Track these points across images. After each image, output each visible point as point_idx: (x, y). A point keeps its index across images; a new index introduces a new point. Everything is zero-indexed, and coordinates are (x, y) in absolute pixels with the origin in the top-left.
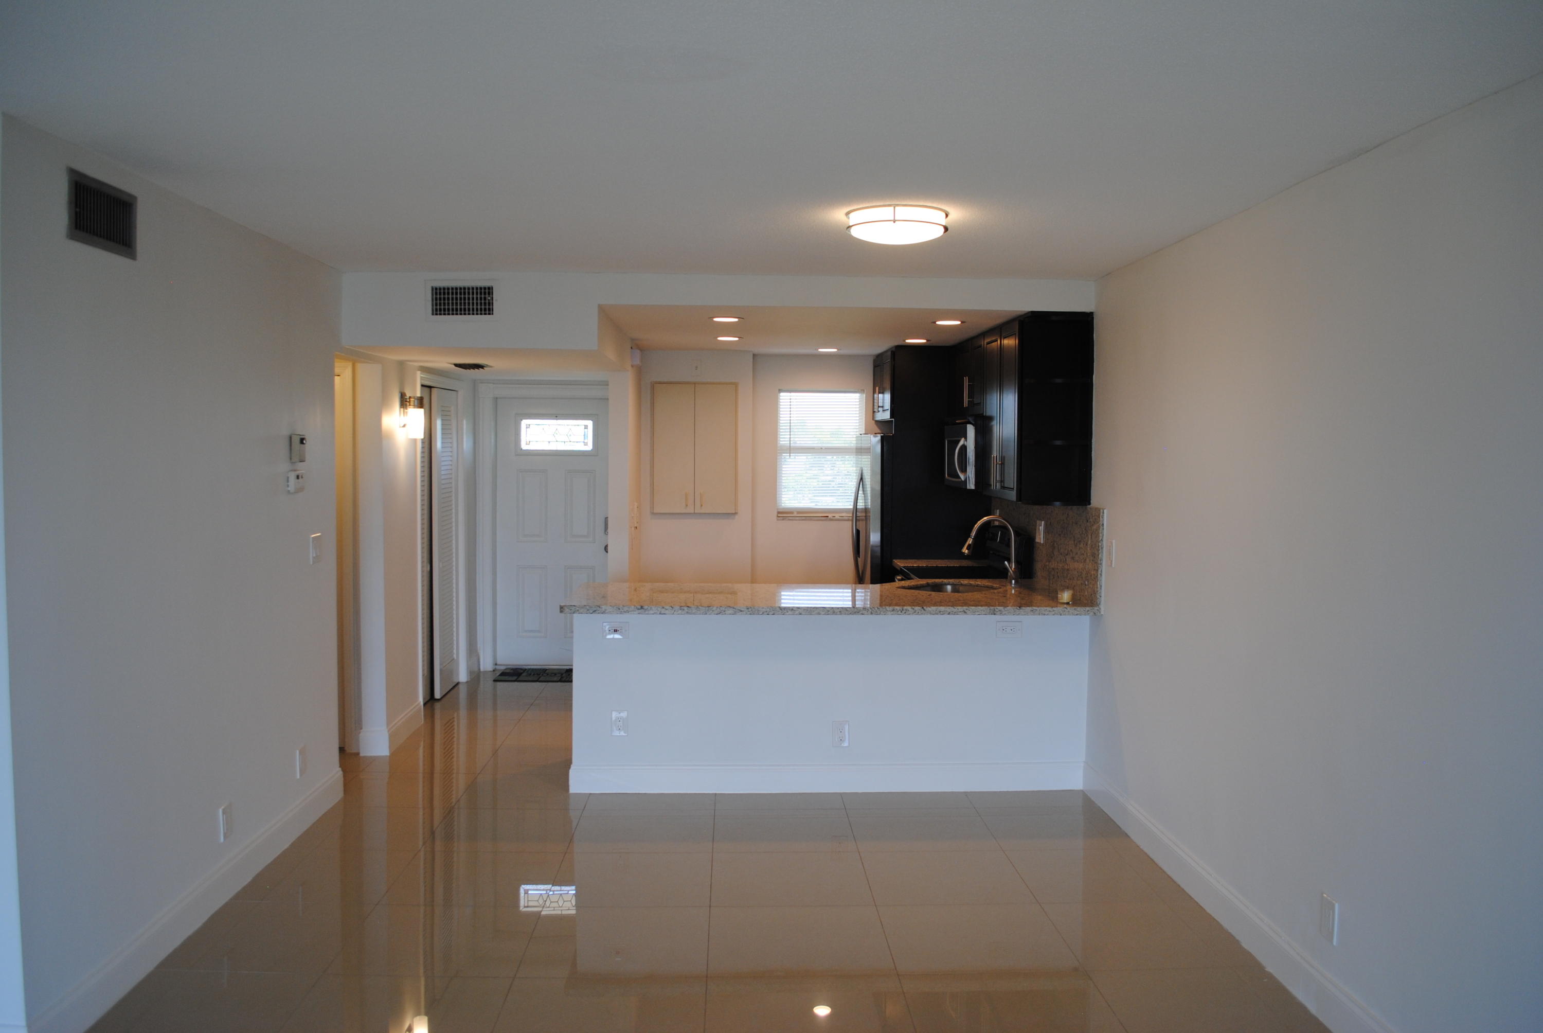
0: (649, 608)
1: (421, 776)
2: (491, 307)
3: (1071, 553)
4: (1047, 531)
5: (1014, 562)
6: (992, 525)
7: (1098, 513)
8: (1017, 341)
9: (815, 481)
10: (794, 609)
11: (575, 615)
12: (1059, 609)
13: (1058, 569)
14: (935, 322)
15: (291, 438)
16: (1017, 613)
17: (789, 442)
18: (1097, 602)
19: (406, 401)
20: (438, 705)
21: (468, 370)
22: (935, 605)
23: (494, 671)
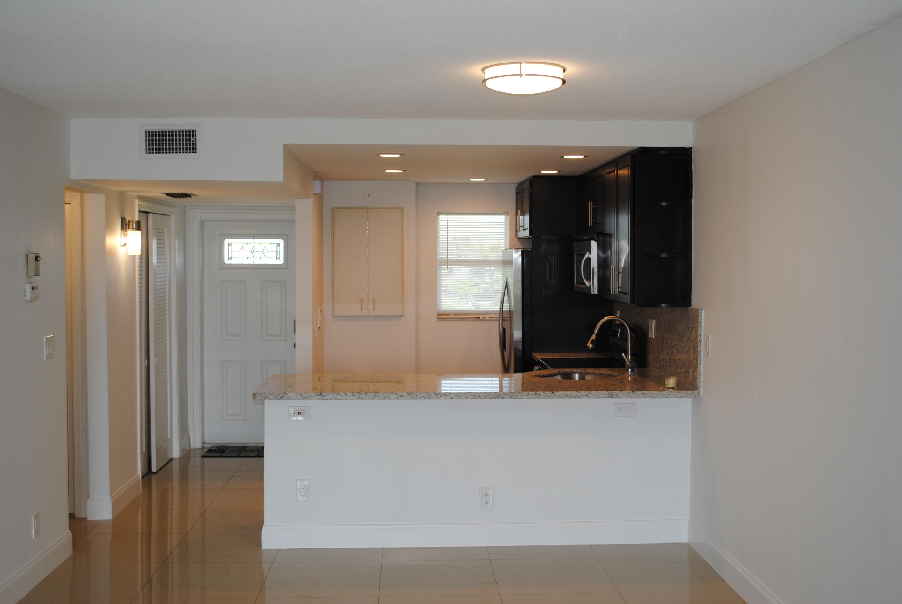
0: (327, 395)
1: (139, 536)
2: (195, 147)
3: (676, 346)
4: (657, 330)
5: (630, 354)
6: (614, 323)
7: (696, 313)
8: (630, 172)
9: (476, 288)
10: (446, 394)
11: (266, 401)
12: (666, 393)
13: (666, 359)
14: (563, 157)
15: (27, 256)
16: (631, 396)
17: (446, 256)
18: (697, 387)
19: (126, 225)
20: (154, 478)
21: (178, 199)
22: (563, 390)
23: (202, 448)
